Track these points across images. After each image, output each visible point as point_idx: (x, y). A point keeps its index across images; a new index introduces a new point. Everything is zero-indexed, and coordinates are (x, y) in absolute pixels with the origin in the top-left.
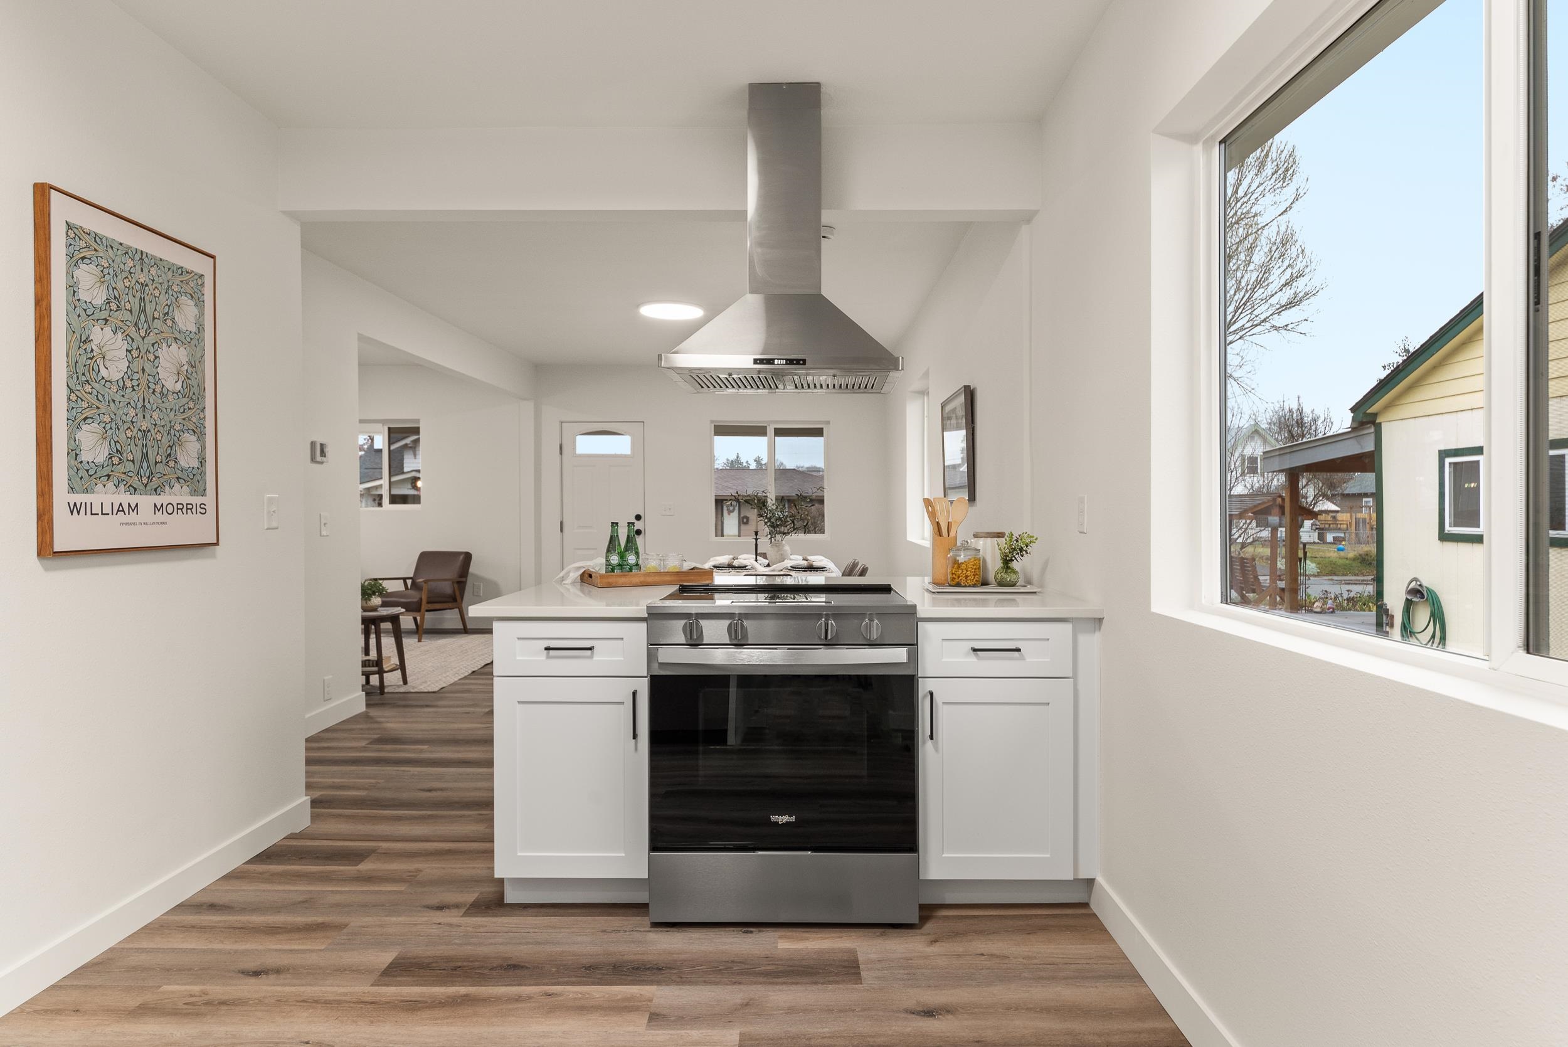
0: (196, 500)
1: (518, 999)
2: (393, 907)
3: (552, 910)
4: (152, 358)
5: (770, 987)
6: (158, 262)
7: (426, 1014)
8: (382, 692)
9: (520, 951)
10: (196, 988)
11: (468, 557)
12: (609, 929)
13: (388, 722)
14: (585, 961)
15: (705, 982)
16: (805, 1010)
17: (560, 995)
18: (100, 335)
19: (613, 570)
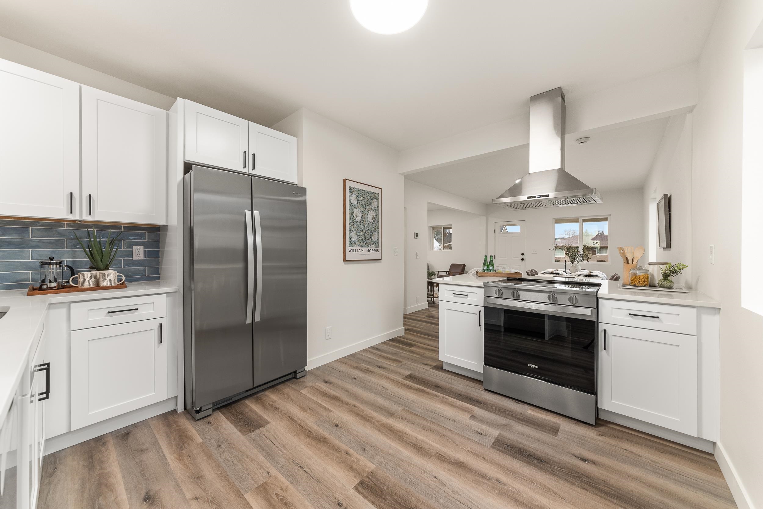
0: (376, 249)
1: (436, 396)
2: (415, 361)
3: (457, 375)
4: (367, 215)
5: (518, 424)
6: (368, 192)
7: (411, 391)
8: (434, 303)
9: (441, 383)
10: (367, 366)
11: (464, 266)
12: (470, 386)
13: (432, 312)
14: (459, 392)
15: (494, 413)
16: (528, 436)
17: (447, 399)
18: (356, 211)
19: (485, 271)
